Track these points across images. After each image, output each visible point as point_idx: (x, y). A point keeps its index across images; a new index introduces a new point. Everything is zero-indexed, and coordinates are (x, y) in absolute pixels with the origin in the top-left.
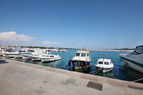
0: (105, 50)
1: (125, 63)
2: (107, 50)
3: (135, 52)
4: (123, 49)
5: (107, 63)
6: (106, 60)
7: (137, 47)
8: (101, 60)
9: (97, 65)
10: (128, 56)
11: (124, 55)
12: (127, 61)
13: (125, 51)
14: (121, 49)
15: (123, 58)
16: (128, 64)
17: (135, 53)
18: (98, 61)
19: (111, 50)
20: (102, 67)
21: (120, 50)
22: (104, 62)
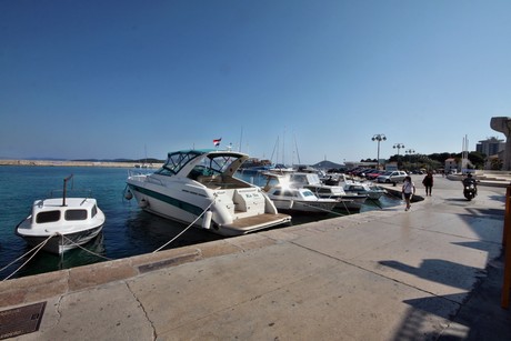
0: (83, 164)
1: (142, 204)
2: (89, 164)
3: (164, 167)
4: (143, 161)
5: (77, 215)
6: (74, 203)
7: (169, 156)
8: (49, 205)
9: (29, 227)
10: (148, 180)
11: (139, 179)
12: (146, 197)
13: (148, 165)
14: (137, 161)
15: (137, 189)
16: (148, 204)
17: (165, 171)
18: (37, 210)
19: (105, 164)
20: (52, 233)
21: (134, 165)
22: (63, 211)
